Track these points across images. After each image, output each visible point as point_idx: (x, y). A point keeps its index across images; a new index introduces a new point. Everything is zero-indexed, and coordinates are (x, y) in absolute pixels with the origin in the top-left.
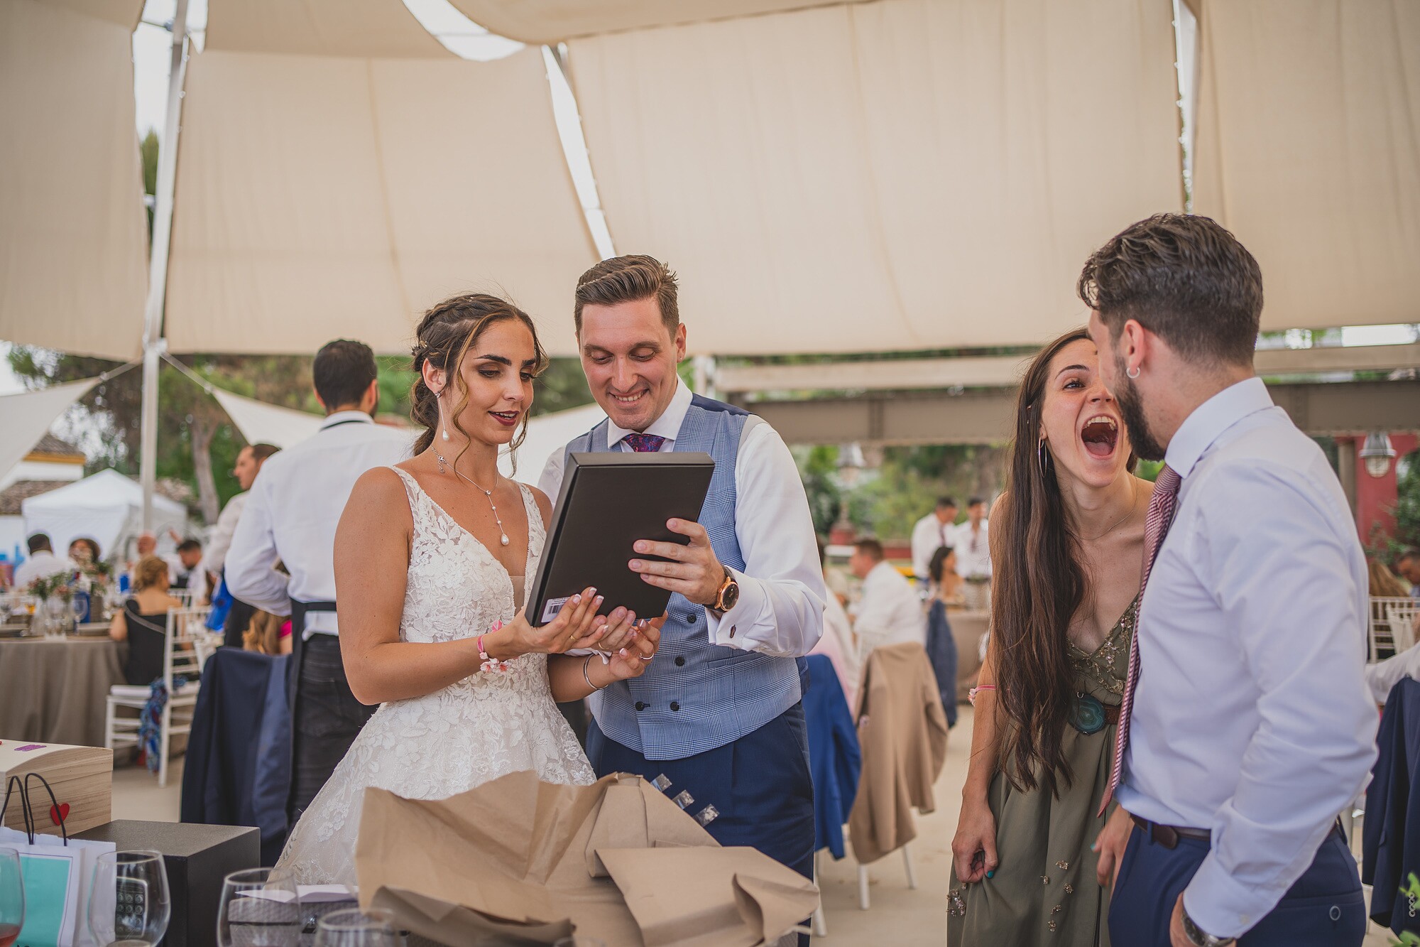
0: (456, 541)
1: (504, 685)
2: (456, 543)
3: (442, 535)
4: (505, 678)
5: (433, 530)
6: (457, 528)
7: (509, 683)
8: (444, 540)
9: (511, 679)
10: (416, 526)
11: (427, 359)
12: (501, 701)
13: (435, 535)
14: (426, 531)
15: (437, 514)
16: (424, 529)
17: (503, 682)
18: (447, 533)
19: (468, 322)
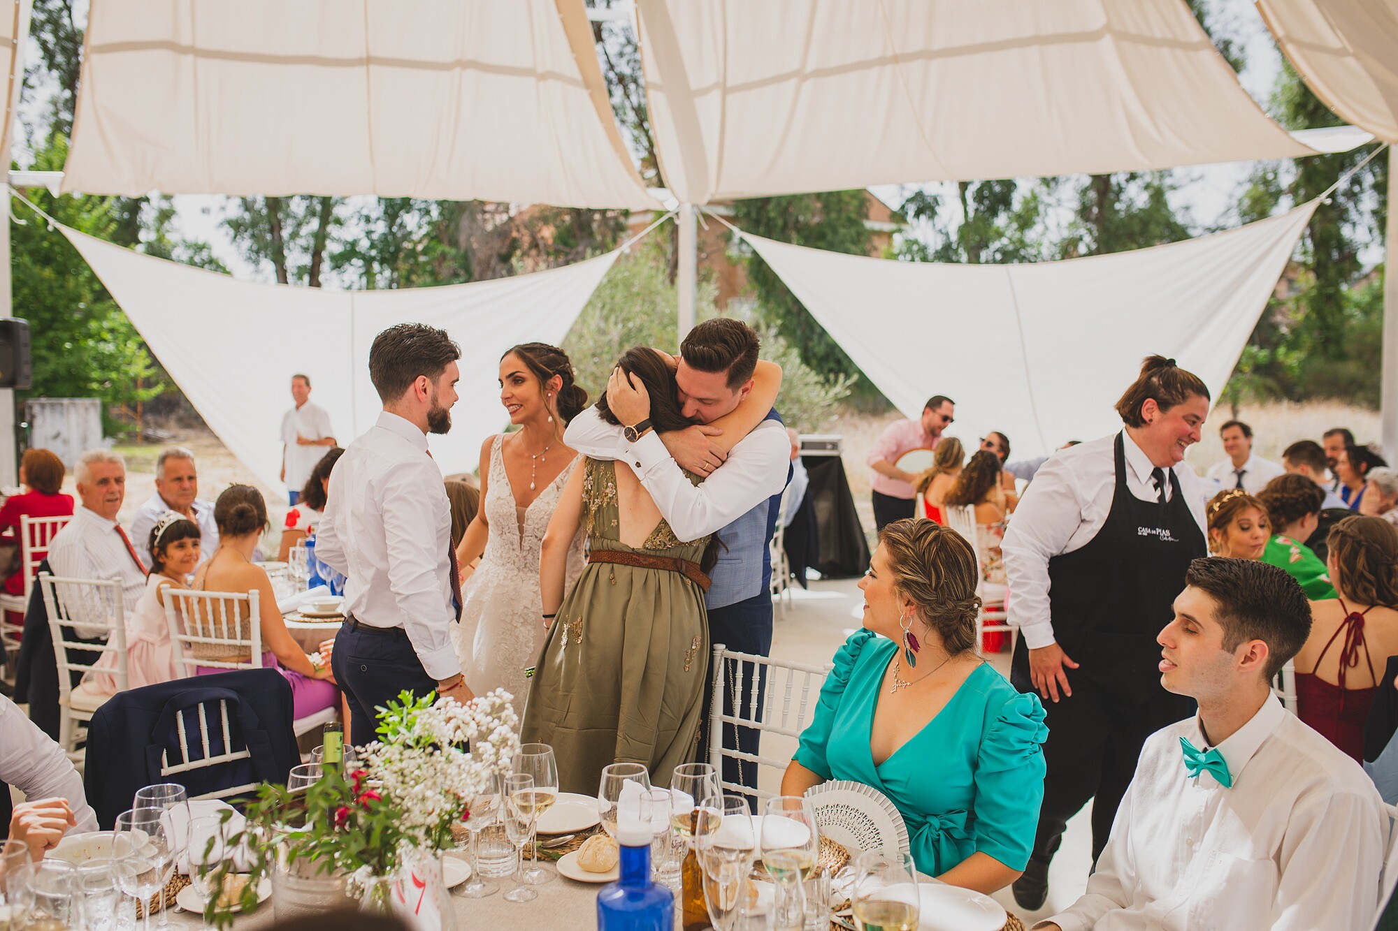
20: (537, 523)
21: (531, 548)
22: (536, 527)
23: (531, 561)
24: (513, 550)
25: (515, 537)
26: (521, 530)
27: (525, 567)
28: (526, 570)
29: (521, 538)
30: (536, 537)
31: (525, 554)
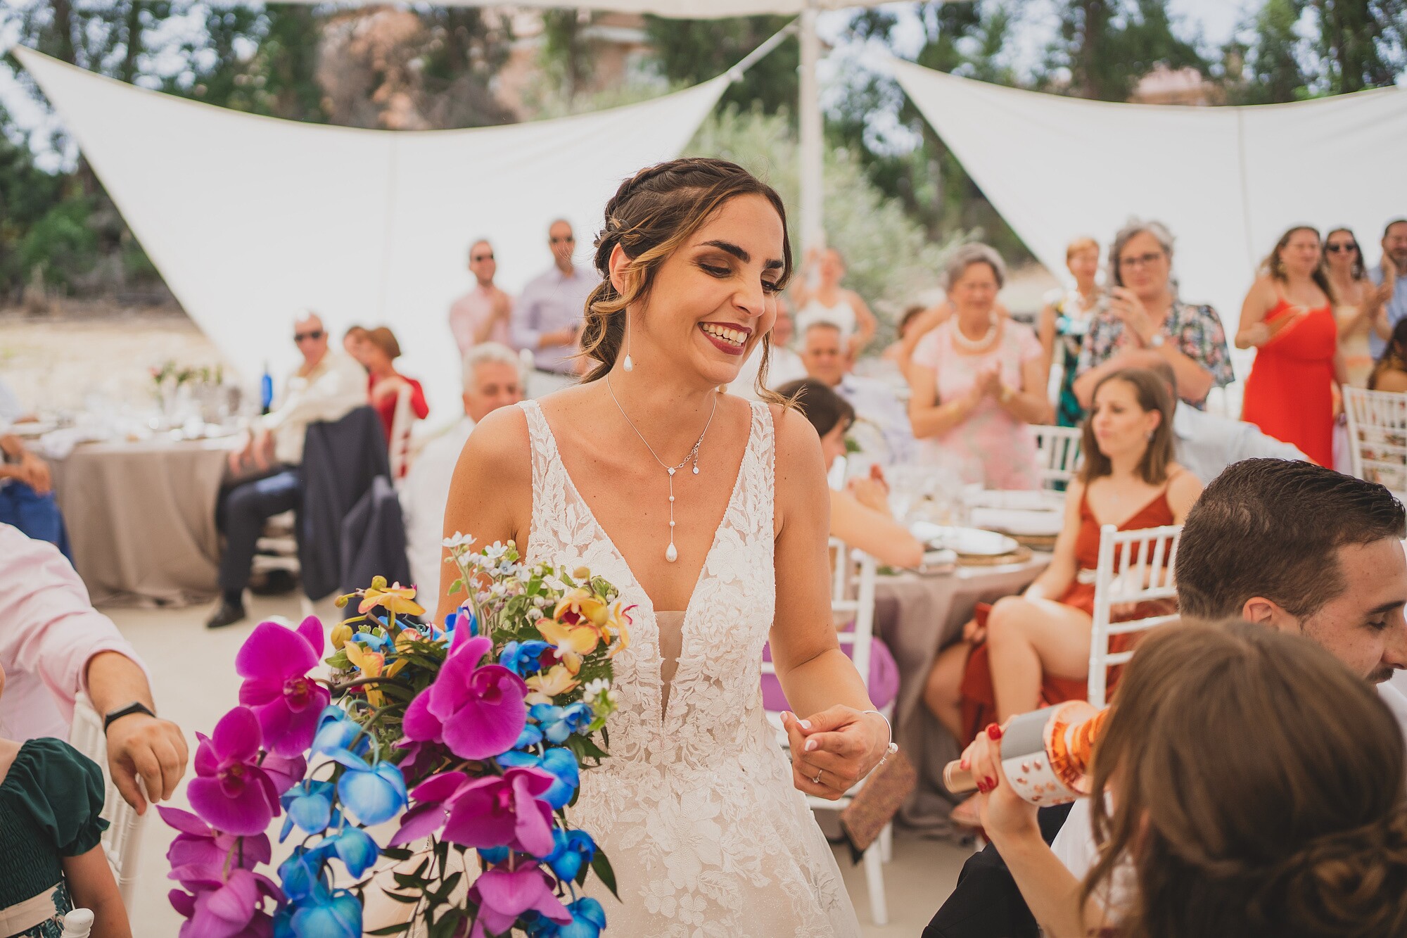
0: (582, 549)
1: (635, 755)
2: (580, 554)
3: (565, 536)
4: (637, 747)
5: (554, 525)
6: (593, 525)
7: (642, 752)
8: (566, 545)
9: (646, 750)
10: (534, 513)
11: (618, 245)
12: (627, 778)
13: (555, 533)
14: (545, 525)
15: (569, 499)
16: (543, 521)
17: (634, 752)
18: (573, 535)
19: (691, 192)
20: (717, 647)
21: (691, 708)
22: (714, 654)
23: (692, 740)
24: (643, 722)
25: (646, 689)
26: (669, 671)
27: (679, 759)
28: (680, 767)
29: (666, 691)
30: (708, 678)
31: (672, 726)
